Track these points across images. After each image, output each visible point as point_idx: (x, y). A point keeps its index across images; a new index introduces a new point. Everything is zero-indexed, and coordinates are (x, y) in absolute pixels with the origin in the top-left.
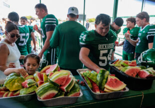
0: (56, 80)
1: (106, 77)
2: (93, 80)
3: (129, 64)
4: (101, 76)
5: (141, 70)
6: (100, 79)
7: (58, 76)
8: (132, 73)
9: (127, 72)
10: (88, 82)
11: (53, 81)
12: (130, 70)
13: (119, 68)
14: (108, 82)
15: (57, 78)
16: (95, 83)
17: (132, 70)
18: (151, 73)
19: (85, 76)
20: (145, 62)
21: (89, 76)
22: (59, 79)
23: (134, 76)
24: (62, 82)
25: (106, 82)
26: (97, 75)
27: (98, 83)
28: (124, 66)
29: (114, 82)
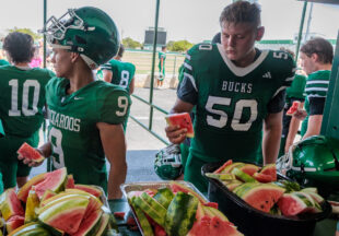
0: (56, 221)
1: (189, 215)
2: (156, 220)
3: (256, 174)
4: (178, 210)
5: (286, 195)
6: (174, 218)
7: (60, 209)
8: (263, 203)
9: (249, 198)
10: (144, 222)
11: (47, 223)
12: (256, 193)
13: (229, 187)
14: (195, 227)
15: (58, 214)
16: (162, 228)
17: (263, 195)
18: (309, 203)
19: (137, 207)
20: (299, 169)
21: (146, 208)
22: (63, 217)
23: (268, 210)
24: (72, 226)
25: (190, 228)
26: (167, 206)
27: (169, 228)
28: (244, 182)
29: (211, 227)
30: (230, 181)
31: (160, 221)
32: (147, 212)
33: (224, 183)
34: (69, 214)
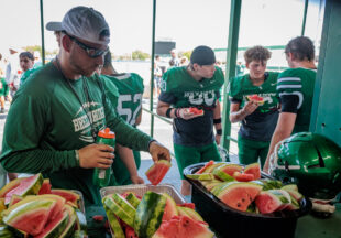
0: (19, 222)
1: (157, 214)
2: (126, 221)
3: (237, 174)
4: (147, 210)
5: (263, 193)
6: (143, 217)
7: (27, 209)
8: (240, 201)
9: (224, 197)
12: (232, 192)
13: (208, 186)
14: (162, 227)
15: (20, 216)
17: (239, 193)
18: (285, 200)
19: (108, 208)
20: (284, 167)
21: (116, 208)
22: (26, 218)
23: (244, 209)
24: (35, 228)
25: (157, 227)
27: (138, 228)
28: (222, 181)
29: (180, 226)
30: (210, 181)
31: (129, 222)
32: (116, 213)
33: (203, 183)
34: (32, 215)
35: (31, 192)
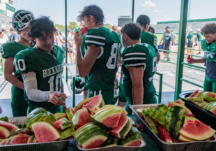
0: (105, 121)
1: (181, 118)
2: (160, 122)
4: (172, 116)
6: (171, 120)
7: (107, 114)
9: (214, 111)
10: (152, 124)
11: (100, 121)
13: (200, 105)
14: (184, 125)
15: (106, 117)
16: (163, 127)
19: (147, 115)
21: (153, 115)
22: (109, 118)
24: (114, 124)
25: (182, 126)
26: (165, 114)
27: (168, 127)
28: (208, 102)
29: (195, 126)
30: (200, 102)
31: (162, 123)
32: (154, 118)
33: (196, 103)
34: (112, 117)
35: (101, 106)
